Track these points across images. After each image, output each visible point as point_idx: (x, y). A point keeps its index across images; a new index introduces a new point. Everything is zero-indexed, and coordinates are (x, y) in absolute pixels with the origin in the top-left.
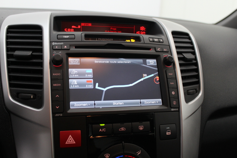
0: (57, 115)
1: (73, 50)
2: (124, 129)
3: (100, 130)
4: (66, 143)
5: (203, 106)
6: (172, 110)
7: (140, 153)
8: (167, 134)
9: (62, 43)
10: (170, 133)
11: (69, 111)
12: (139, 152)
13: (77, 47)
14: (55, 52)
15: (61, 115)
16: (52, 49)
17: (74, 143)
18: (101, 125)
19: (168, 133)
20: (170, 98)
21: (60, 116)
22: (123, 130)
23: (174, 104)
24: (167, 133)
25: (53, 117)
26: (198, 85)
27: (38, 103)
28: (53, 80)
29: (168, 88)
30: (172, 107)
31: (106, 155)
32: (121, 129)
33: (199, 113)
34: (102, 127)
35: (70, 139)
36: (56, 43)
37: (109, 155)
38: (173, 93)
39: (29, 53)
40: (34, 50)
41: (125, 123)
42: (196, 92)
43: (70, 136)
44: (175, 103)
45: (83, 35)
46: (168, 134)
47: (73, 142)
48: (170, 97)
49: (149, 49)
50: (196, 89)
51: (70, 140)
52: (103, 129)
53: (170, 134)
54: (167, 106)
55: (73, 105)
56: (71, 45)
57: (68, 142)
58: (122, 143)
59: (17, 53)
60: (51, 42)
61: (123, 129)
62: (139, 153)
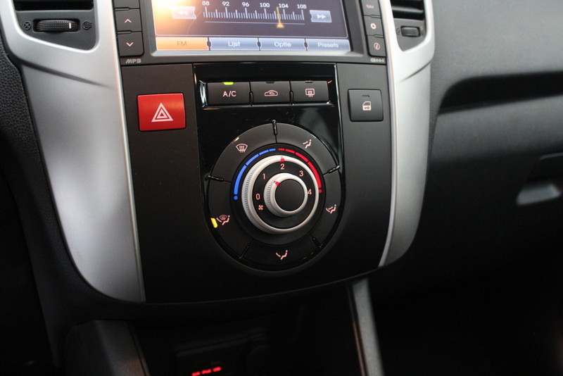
0: (129, 61)
2: (276, 94)
3: (225, 94)
4: (154, 120)
5: (435, 65)
6: (373, 60)
7: (309, 145)
8: (364, 109)
10: (370, 106)
11: (154, 54)
12: (308, 143)
15: (139, 61)
17: (171, 119)
18: (226, 83)
19: (366, 106)
20: (366, 36)
21: (135, 65)
22: (273, 95)
23: (376, 48)
24: (364, 107)
25: (121, 66)
26: (422, 22)
27: (84, 36)
29: (363, 15)
30: (372, 53)
31: (238, 147)
32: (268, 94)
33: (426, 74)
34: (228, 89)
35: (162, 111)
37: (245, 147)
38: (373, 26)
41: (276, 82)
42: (419, 35)
43: (161, 105)
44: (376, 46)
46: (367, 109)
47: (168, 118)
48: (368, 34)
50: (418, 28)
51: (162, 115)
52: (231, 93)
53: (370, 109)
54: (361, 51)
55: (162, 43)
57: (156, 119)
58: (273, 123)
61: (272, 93)
62: (307, 145)
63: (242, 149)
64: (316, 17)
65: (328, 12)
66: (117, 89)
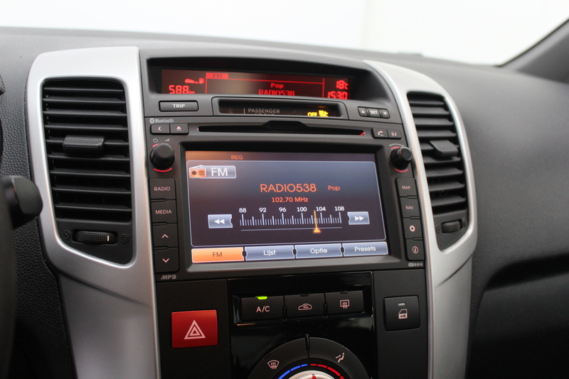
0: (164, 277)
1: (196, 135)
2: (310, 307)
3: (259, 309)
4: (186, 338)
5: (477, 257)
6: (411, 265)
7: (342, 359)
8: (400, 318)
9: (171, 120)
10: (406, 314)
11: (191, 269)
12: (341, 357)
13: (203, 128)
14: (155, 139)
15: (174, 277)
16: (150, 132)
17: (203, 337)
18: (260, 298)
19: (403, 315)
20: (405, 239)
21: (171, 280)
22: (307, 308)
23: (415, 252)
24: (400, 315)
25: (157, 282)
26: (464, 211)
27: (121, 250)
28: (154, 200)
29: (402, 217)
30: (410, 258)
31: (270, 363)
32: (302, 308)
33: (467, 271)
34: (262, 303)
35: (195, 328)
36: (157, 121)
37: (277, 363)
38: (412, 228)
39: (98, 142)
40: (107, 135)
41: (310, 295)
42: (461, 227)
43: (194, 322)
44: (415, 250)
45: (216, 101)
46: (403, 318)
47: (201, 335)
48: (406, 237)
49: (358, 132)
50: (460, 221)
51: (195, 332)
52: (265, 308)
53: (406, 317)
54: (399, 256)
56: (190, 125)
57: (189, 336)
58: (305, 337)
59: (70, 141)
60: (145, 117)
61: (306, 307)
62: (340, 359)
63: (274, 365)
64: (353, 219)
65: (366, 213)
66: (152, 307)
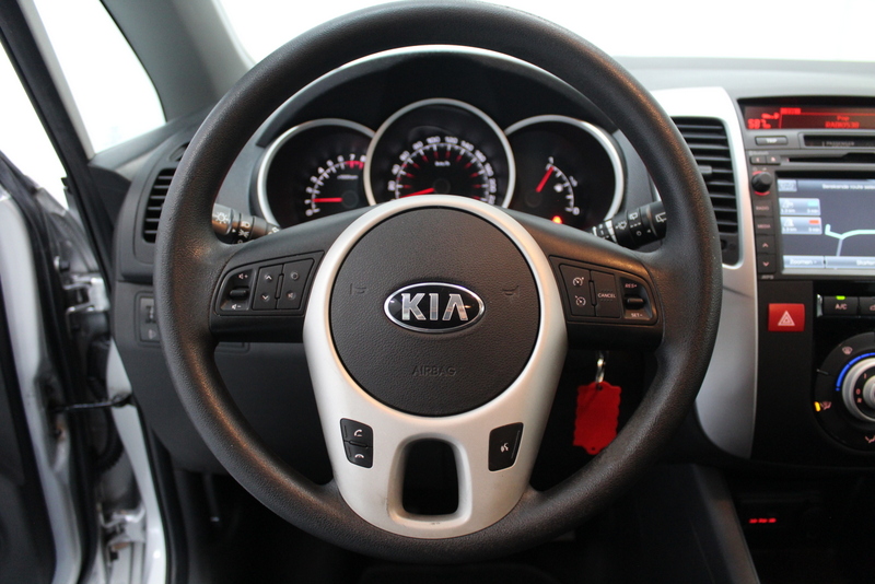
0: (764, 277)
1: (787, 165)
3: (837, 306)
4: (780, 324)
9: (766, 153)
11: (785, 272)
13: (792, 159)
14: (755, 169)
15: (772, 277)
16: (751, 163)
17: (793, 324)
18: (839, 298)
21: (769, 280)
25: (759, 280)
28: (756, 217)
32: (873, 308)
34: (840, 302)
35: (786, 318)
36: (755, 153)
39: (707, 170)
40: (714, 164)
43: (786, 313)
45: (801, 136)
47: (791, 323)
51: (786, 320)
52: (842, 306)
55: (788, 263)
56: (783, 157)
57: (782, 323)
60: (746, 150)
63: (847, 351)
66: (753, 299)
